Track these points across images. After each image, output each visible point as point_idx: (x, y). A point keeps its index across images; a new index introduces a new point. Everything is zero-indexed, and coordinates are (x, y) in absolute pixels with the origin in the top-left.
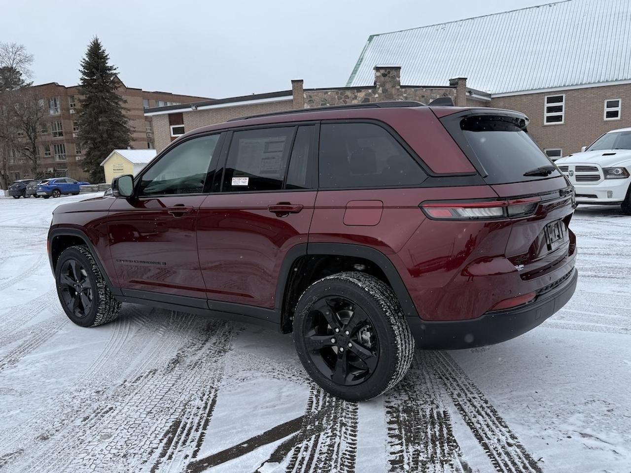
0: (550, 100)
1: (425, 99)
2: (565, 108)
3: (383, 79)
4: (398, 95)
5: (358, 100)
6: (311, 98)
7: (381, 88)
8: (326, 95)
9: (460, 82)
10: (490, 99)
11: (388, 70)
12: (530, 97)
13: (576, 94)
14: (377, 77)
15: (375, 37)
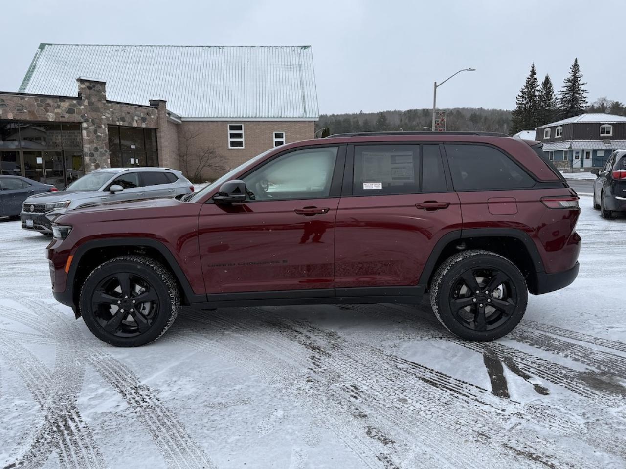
0: (232, 128)
1: (131, 116)
2: (245, 136)
3: (88, 91)
4: (105, 109)
5: (62, 110)
6: (4, 102)
7: (86, 101)
8: (23, 100)
9: (161, 103)
10: (181, 122)
11: (92, 84)
12: (215, 124)
13: (252, 125)
14: (81, 89)
15: (47, 46)
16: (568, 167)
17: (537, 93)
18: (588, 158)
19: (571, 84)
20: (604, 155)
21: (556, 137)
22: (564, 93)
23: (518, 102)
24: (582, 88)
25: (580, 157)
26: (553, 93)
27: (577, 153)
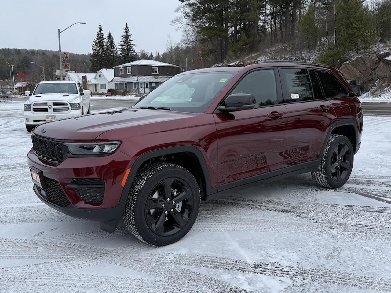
16: (137, 93)
17: (105, 44)
18: (147, 87)
19: (125, 39)
20: (155, 86)
21: (128, 73)
22: (122, 45)
23: (93, 48)
24: (132, 42)
25: (143, 87)
26: (114, 44)
27: (141, 84)
